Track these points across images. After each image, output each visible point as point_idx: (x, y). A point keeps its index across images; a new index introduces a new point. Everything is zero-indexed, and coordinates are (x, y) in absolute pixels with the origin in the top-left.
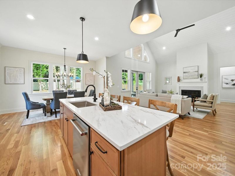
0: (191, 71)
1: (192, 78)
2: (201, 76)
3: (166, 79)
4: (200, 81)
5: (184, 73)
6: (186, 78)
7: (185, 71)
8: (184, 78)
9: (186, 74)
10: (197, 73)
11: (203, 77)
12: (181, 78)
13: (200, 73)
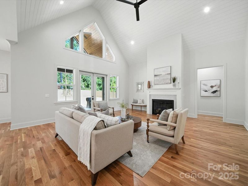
0: (163, 73)
1: (164, 83)
2: (174, 80)
3: (138, 84)
4: (172, 87)
5: (154, 76)
6: (157, 83)
7: (156, 74)
8: (155, 83)
9: (157, 78)
10: (169, 77)
11: (176, 82)
12: (152, 84)
13: (173, 76)
